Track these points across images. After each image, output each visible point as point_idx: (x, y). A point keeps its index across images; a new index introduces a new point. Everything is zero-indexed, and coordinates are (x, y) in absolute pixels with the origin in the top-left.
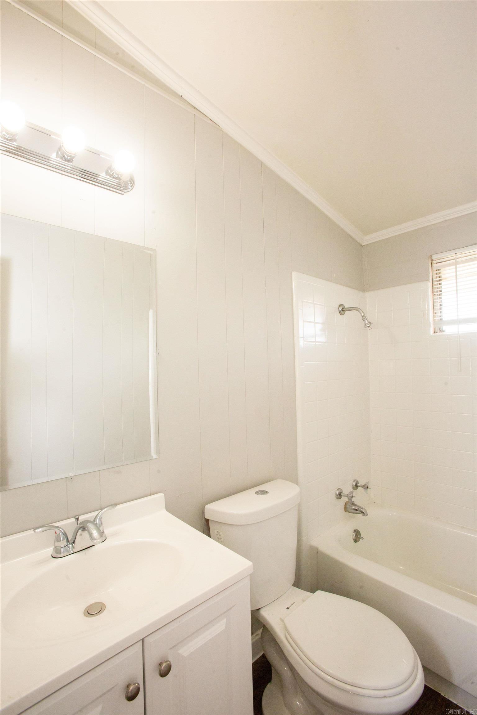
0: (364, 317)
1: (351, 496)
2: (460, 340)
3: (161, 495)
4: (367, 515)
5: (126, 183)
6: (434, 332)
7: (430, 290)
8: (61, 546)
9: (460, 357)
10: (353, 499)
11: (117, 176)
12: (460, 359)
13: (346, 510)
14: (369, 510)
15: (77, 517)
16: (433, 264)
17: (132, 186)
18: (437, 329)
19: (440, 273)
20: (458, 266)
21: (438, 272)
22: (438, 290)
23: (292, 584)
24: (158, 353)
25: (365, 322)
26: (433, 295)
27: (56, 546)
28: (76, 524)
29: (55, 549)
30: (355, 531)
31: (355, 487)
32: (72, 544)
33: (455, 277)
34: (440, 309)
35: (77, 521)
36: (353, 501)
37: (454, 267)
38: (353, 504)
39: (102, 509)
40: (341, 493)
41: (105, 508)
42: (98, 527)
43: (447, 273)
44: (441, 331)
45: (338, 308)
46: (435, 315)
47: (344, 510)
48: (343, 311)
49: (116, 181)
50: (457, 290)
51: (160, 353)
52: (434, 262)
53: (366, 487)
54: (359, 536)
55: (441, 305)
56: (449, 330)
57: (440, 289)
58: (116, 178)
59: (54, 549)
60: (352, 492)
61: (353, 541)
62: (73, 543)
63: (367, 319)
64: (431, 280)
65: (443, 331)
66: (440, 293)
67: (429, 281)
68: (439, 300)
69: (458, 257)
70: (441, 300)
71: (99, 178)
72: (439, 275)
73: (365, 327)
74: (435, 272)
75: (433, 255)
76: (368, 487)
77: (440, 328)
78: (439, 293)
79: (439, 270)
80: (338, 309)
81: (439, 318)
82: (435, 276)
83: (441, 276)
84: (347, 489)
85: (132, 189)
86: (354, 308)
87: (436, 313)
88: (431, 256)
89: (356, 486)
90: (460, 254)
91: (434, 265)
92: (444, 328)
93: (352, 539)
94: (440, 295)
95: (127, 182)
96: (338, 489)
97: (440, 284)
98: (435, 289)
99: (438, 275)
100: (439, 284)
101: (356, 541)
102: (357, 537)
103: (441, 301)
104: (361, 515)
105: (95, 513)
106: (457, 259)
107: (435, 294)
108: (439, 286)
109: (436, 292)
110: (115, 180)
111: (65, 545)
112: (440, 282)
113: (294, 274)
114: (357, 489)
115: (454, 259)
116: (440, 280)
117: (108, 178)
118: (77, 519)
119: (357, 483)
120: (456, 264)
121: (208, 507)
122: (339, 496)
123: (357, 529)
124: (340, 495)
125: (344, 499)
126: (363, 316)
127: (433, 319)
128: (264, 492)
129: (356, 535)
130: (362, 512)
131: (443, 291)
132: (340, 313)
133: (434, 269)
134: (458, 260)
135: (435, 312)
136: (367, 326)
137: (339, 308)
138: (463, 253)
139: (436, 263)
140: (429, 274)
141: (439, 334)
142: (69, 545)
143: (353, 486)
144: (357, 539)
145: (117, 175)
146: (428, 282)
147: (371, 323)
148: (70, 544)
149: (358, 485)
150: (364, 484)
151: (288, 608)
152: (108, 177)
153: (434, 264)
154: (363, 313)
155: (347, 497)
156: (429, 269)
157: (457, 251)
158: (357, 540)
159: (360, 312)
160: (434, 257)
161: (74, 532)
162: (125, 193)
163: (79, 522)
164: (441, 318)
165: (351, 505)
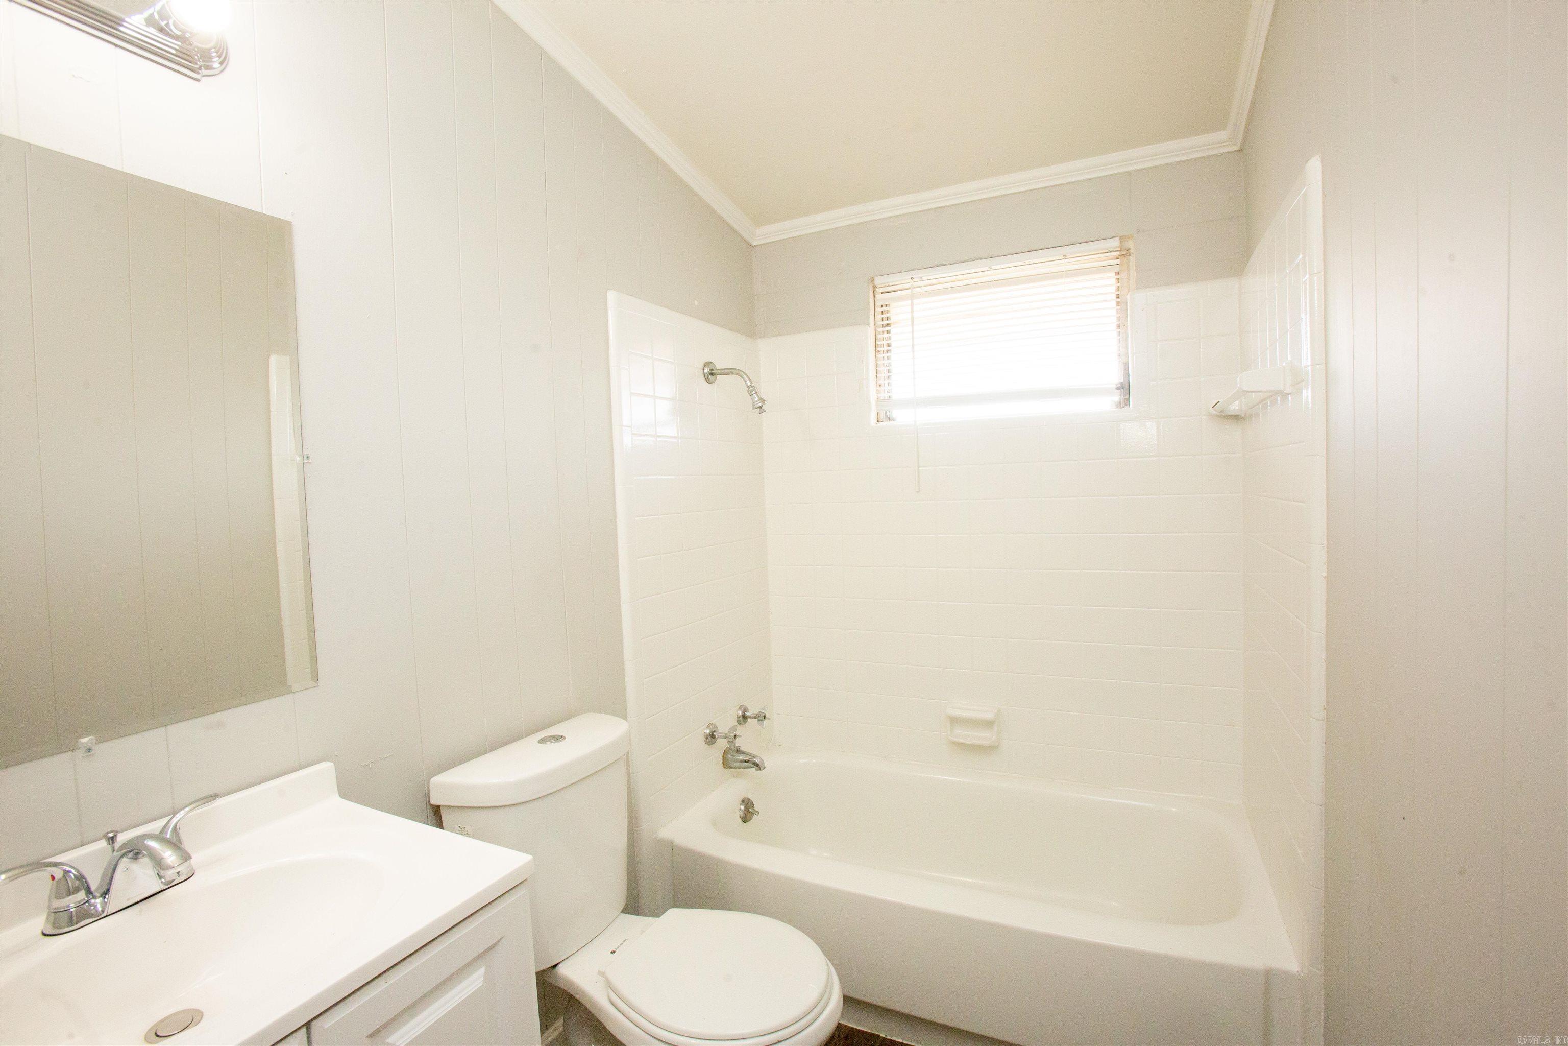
0: (752, 390)
1: (733, 735)
2: (919, 435)
3: (327, 765)
4: (765, 767)
5: (206, 56)
6: (878, 421)
7: (871, 341)
8: (68, 906)
9: (919, 467)
10: (738, 742)
11: (179, 33)
12: (919, 470)
13: (726, 764)
14: (768, 761)
15: (111, 835)
16: (876, 295)
17: (221, 63)
18: (882, 416)
19: (888, 312)
20: (915, 301)
21: (884, 309)
22: (885, 342)
23: (621, 910)
24: (305, 457)
25: (753, 399)
26: (877, 352)
27: (55, 909)
28: (110, 851)
29: (53, 915)
30: (743, 801)
31: (741, 719)
32: (101, 896)
33: (911, 321)
34: (889, 377)
35: (113, 843)
36: (737, 745)
37: (909, 302)
38: (738, 751)
39: (174, 813)
40: (714, 732)
41: (186, 807)
42: (175, 844)
43: (899, 311)
44: (890, 419)
45: (702, 368)
46: (879, 388)
47: (721, 765)
48: (712, 374)
49: (176, 44)
50: (913, 346)
51: (311, 457)
52: (878, 290)
53: (760, 717)
54: (750, 810)
55: (889, 371)
56: (903, 417)
57: (889, 342)
58: (177, 38)
59: (48, 917)
60: (735, 728)
61: (740, 821)
62: (106, 893)
63: (756, 393)
64: (872, 324)
65: (893, 420)
66: (889, 348)
67: (869, 325)
68: (886, 361)
69: (915, 284)
70: (889, 361)
71: (121, 28)
72: (887, 315)
73: (753, 409)
74: (879, 310)
75: (876, 278)
76: (765, 716)
77: (888, 412)
78: (886, 348)
79: (886, 305)
80: (702, 371)
81: (887, 395)
82: (879, 317)
83: (890, 317)
84: (725, 724)
85: (222, 71)
86: (732, 371)
87: (880, 385)
88: (873, 280)
89: (745, 717)
90: (920, 280)
91: (878, 296)
92: (895, 413)
93: (738, 815)
94: (888, 351)
95: (209, 51)
96: (708, 727)
97: (888, 332)
98: (879, 341)
99: (885, 316)
100: (886, 332)
101: (745, 820)
102: (748, 811)
103: (890, 364)
104: (753, 770)
105: (161, 823)
106: (914, 288)
107: (879, 349)
108: (885, 335)
109: (882, 348)
110: (176, 42)
111: (79, 902)
112: (888, 329)
113: (612, 296)
114: (745, 723)
115: (909, 289)
116: (888, 325)
117: (153, 33)
118: (112, 840)
119: (745, 710)
120: (912, 297)
121: (436, 780)
122: (711, 738)
123: (746, 798)
124: (713, 736)
125: (722, 744)
126: (749, 387)
127: (876, 396)
128: (558, 738)
129: (746, 808)
130: (756, 765)
131: (892, 345)
132: (707, 379)
133: (878, 304)
134: (915, 290)
135: (879, 382)
136: (755, 407)
137: (704, 369)
138: (925, 278)
139: (882, 293)
140: (869, 312)
141: (885, 424)
142: (93, 901)
143: (738, 717)
144: (749, 815)
145: (180, 31)
146: (867, 326)
147: (765, 401)
148: (95, 897)
149: (747, 714)
150: (757, 713)
151: (613, 952)
152: (152, 30)
153: (878, 293)
154: (750, 380)
155: (726, 738)
156: (869, 302)
157: (912, 274)
158: (748, 817)
159: (744, 379)
160: (878, 281)
161: (106, 870)
162: (204, 77)
163: (117, 845)
164: (889, 394)
165: (734, 754)
